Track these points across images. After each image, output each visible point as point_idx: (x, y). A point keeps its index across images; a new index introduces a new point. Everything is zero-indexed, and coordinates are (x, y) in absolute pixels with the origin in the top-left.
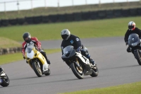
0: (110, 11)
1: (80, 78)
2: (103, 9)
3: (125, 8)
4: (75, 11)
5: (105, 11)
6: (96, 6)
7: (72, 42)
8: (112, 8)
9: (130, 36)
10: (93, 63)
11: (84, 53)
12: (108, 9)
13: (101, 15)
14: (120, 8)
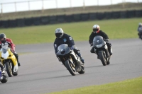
0: (53, 17)
1: (73, 75)
2: (46, 15)
3: (68, 13)
4: (18, 17)
5: (48, 17)
6: (39, 11)
7: (65, 40)
8: (55, 14)
9: (94, 38)
10: (82, 61)
11: (76, 52)
12: (51, 14)
13: (43, 21)
14: (62, 13)
